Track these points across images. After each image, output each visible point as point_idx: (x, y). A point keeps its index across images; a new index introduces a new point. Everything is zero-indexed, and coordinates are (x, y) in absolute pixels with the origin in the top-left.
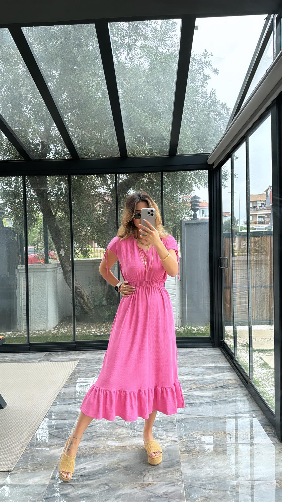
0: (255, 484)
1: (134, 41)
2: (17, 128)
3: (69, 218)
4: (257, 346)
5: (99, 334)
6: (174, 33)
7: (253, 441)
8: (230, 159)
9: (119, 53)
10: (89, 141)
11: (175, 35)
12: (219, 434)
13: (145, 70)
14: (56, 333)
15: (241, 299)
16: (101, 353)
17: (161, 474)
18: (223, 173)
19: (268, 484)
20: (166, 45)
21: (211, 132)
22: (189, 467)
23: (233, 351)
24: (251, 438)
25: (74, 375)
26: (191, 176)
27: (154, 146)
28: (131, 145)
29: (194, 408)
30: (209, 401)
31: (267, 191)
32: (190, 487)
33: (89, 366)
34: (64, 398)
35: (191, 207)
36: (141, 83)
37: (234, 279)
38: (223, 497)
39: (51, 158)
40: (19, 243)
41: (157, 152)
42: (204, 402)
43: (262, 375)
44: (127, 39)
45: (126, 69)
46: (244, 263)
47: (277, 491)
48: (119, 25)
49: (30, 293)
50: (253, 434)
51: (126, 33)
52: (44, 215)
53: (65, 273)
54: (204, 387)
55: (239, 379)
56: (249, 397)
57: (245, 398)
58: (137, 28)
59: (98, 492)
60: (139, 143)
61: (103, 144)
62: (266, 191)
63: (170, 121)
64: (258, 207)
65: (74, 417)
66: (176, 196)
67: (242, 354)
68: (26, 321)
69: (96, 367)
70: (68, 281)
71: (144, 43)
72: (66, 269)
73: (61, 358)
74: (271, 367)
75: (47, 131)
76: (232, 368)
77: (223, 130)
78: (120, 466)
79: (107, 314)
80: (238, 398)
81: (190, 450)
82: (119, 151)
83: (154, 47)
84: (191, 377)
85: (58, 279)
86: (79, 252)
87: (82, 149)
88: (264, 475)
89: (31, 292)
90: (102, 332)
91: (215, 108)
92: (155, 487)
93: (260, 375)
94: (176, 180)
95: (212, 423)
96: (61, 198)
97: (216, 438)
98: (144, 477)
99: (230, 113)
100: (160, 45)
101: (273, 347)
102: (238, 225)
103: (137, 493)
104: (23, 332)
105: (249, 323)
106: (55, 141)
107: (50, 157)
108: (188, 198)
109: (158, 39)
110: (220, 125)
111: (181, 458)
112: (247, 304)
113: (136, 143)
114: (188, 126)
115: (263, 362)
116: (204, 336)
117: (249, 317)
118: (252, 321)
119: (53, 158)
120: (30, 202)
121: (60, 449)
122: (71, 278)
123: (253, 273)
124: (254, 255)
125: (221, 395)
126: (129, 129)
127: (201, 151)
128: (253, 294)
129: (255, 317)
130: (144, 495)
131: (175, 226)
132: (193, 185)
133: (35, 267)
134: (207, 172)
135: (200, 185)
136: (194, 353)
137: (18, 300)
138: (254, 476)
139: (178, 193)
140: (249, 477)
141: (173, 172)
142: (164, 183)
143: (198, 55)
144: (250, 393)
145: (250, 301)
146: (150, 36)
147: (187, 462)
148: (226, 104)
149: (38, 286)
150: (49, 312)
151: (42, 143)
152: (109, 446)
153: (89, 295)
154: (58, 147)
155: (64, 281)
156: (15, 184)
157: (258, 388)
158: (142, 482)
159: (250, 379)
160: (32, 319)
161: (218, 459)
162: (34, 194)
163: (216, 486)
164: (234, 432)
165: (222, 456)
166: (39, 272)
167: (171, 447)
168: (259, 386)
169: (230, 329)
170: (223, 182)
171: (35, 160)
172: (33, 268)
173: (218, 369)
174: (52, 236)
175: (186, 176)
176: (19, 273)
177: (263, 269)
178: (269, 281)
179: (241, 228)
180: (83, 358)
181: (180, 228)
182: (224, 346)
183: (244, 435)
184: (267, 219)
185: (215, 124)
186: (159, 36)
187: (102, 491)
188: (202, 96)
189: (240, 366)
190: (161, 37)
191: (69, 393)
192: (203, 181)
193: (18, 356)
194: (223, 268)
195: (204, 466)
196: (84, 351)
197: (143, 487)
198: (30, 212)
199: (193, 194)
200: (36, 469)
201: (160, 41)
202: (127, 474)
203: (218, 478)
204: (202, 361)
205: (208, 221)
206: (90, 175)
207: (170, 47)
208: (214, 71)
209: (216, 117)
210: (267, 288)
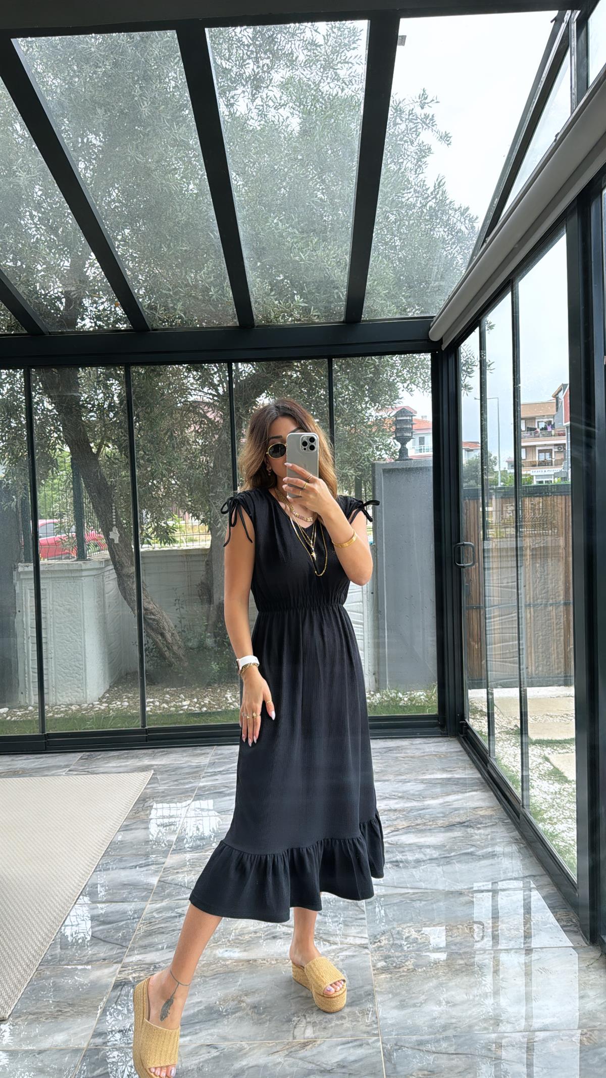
0: (536, 1039)
1: (265, 69)
2: (11, 264)
3: (128, 460)
4: (538, 733)
5: (197, 710)
6: (353, 53)
7: (530, 943)
8: (477, 330)
9: (233, 97)
10: (169, 290)
11: (356, 57)
12: (458, 929)
13: (291, 134)
14: (104, 710)
15: (504, 631)
16: (203, 752)
17: (332, 1020)
18: (463, 360)
19: (563, 1038)
20: (337, 78)
21: (435, 269)
22: (393, 1004)
23: (486, 745)
24: (525, 937)
25: (143, 803)
26: (393, 366)
27: (312, 300)
28: (263, 300)
29: (404, 871)
30: (435, 856)
31: (557, 394)
32: (395, 1047)
33: (176, 783)
34: (121, 853)
35: (396, 432)
36: (282, 163)
37: (487, 588)
38: (466, 1069)
39: (86, 328)
40: (20, 515)
41: (319, 313)
42: (425, 858)
43: (548, 797)
44: (251, 66)
45: (248, 132)
46: (509, 554)
47: (582, 1055)
48: (233, 34)
49: (46, 625)
50: (530, 928)
51: (248, 51)
52: (72, 453)
53: (121, 578)
54: (424, 824)
55: (500, 807)
56: (522, 845)
57: (514, 848)
58: (272, 40)
59: (195, 1065)
60: (280, 294)
61: (200, 297)
62: (556, 396)
63: (347, 245)
64: (538, 430)
65: (144, 896)
66: (363, 409)
67: (505, 749)
68: (37, 684)
69: (191, 785)
70: (128, 597)
71: (288, 74)
72: (125, 571)
73: (115, 765)
74: (569, 779)
75: (77, 268)
76: (484, 781)
77: (462, 264)
78: (243, 1005)
79: (215, 666)
80: (498, 849)
81: (394, 965)
82: (235, 312)
83: (310, 83)
84: (397, 803)
85: (106, 590)
86: (153, 533)
87: (156, 309)
88: (555, 1019)
89: (49, 622)
90: (204, 706)
91: (445, 218)
92: (319, 1049)
93: (545, 796)
94: (362, 375)
95: (441, 904)
96: (111, 415)
97: (450, 939)
98: (295, 1027)
99: (476, 229)
100: (325, 78)
101: (573, 735)
102: (496, 468)
103: (279, 1063)
104: (30, 708)
105: (520, 682)
106: (94, 291)
107: (84, 325)
108: (388, 414)
109: (319, 66)
110: (456, 254)
111: (375, 983)
112: (517, 642)
113: (274, 295)
114: (386, 257)
115: (552, 767)
116: (423, 712)
117: (520, 670)
118: (527, 678)
119: (91, 329)
120: (42, 426)
121: (111, 969)
122: (135, 591)
123: (528, 575)
124: (530, 537)
125: (461, 841)
126: (259, 264)
127: (414, 312)
128: (529, 621)
129: (532, 669)
130: (295, 1069)
131: (361, 476)
132: (400, 385)
133: (56, 568)
134: (428, 356)
135: (413, 387)
136: (404, 751)
137: (19, 640)
138: (534, 1020)
139: (366, 403)
140: (523, 1023)
141: (355, 359)
142: (334, 381)
143: (407, 102)
144: (523, 836)
145: (523, 635)
146: (302, 58)
147: (389, 993)
148: (467, 209)
149: (62, 609)
150: (88, 664)
151: (67, 295)
152: (219, 960)
153: (176, 626)
154: (102, 303)
155: (121, 597)
156: (8, 386)
157: (541, 826)
158: (291, 1039)
159: (523, 806)
160: (50, 681)
161: (456, 985)
162: (50, 407)
163: (451, 1046)
164: (491, 925)
165: (465, 979)
166: (65, 577)
167: (354, 960)
168: (543, 820)
169: (479, 696)
170: (463, 378)
171: (50, 333)
172: (52, 569)
173: (455, 784)
174: (92, 498)
175: (383, 366)
176: (22, 579)
177: (550, 566)
178: (562, 593)
179: (501, 475)
180: (163, 765)
181: (371, 479)
182: (467, 733)
183: (511, 929)
184: (557, 455)
185: (445, 253)
186: (321, 59)
187: (203, 1062)
188: (415, 190)
189: (501, 778)
190: (325, 60)
191: (131, 842)
192: (420, 377)
193: (20, 762)
194: (464, 567)
195: (426, 1000)
196: (165, 749)
197: (293, 1049)
198: (43, 447)
199: (398, 405)
200: (60, 1013)
201: (325, 70)
202: (259, 1023)
203: (456, 1027)
204: (420, 768)
205: (431, 464)
206: (175, 364)
207: (346, 84)
208: (441, 137)
209: (448, 236)
210: (559, 606)
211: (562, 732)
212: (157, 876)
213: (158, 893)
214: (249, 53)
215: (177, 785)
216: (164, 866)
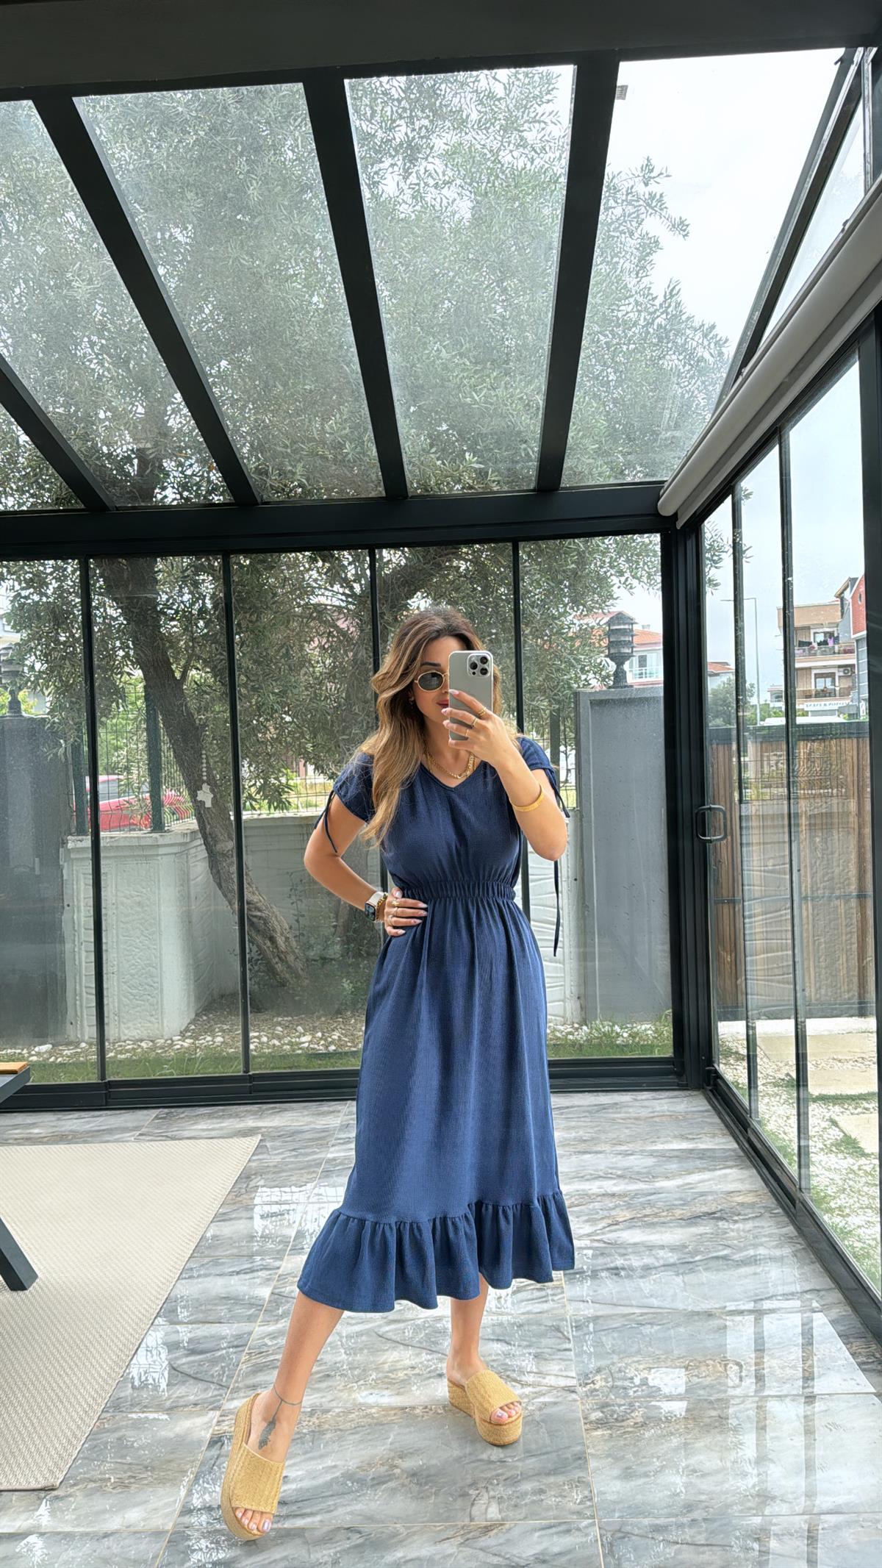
0: (823, 1525)
1: (423, 133)
2: (61, 410)
3: (225, 689)
4: (822, 1086)
5: (321, 1049)
6: (547, 108)
7: (813, 1387)
8: (729, 499)
9: (377, 173)
10: (286, 447)
11: (550, 114)
12: (708, 1365)
13: (459, 222)
14: (187, 1049)
15: (769, 936)
16: (331, 1109)
17: (525, 1494)
18: (707, 544)
19: (864, 1524)
20: (523, 144)
21: (667, 415)
22: (616, 1472)
23: (746, 1102)
24: (805, 1379)
25: (246, 1182)
26: (604, 553)
27: (489, 460)
28: (419, 460)
29: (626, 1282)
30: (672, 1261)
31: (842, 593)
32: (620, 1535)
33: (294, 1153)
34: (217, 1253)
35: (608, 647)
36: (446, 265)
37: (745, 872)
39: (168, 501)
40: (71, 768)
41: (499, 478)
42: (657, 1264)
43: (837, 1177)
44: (403, 129)
45: (399, 221)
46: (778, 823)
48: (378, 85)
49: (107, 924)
50: (812, 1366)
51: (399, 107)
52: (146, 677)
53: (214, 858)
54: (656, 1215)
55: (766, 1190)
56: (799, 1246)
57: (787, 1251)
58: (433, 93)
59: (329, 1556)
60: (443, 453)
61: (330, 456)
62: (840, 596)
63: (540, 381)
64: (815, 645)
65: (250, 1315)
66: (561, 615)
67: (772, 1109)
68: (94, 1010)
69: (315, 1157)
70: (223, 884)
71: (455, 139)
72: (219, 847)
73: (205, 1127)
74: (866, 1151)
75: (156, 417)
76: (742, 1154)
77: (705, 406)
78: (397, 1471)
79: (347, 985)
80: (763, 1252)
81: (615, 1416)
82: (381, 478)
83: (485, 151)
84: (614, 1185)
85: (192, 877)
86: (258, 793)
87: (266, 473)
88: (852, 1497)
89: (110, 921)
90: (331, 1043)
91: (679, 341)
92: (509, 1536)
93: (832, 1175)
94: (561, 566)
95: (682, 1330)
96: (202, 624)
97: (695, 1379)
98: (472, 1505)
99: (726, 357)
100: (506, 144)
101: (874, 1087)
102: (755, 701)
103: (451, 1555)
104: (83, 1045)
105: (796, 1010)
106: (181, 449)
107: (166, 497)
108: (596, 621)
109: (498, 128)
110: (696, 392)
111: (587, 1442)
112: (790, 952)
113: (435, 453)
114: (595, 396)
115: (842, 1135)
116: (651, 1054)
117: (795, 993)
118: (805, 1004)
119: (175, 503)
120: (103, 640)
121: (205, 1419)
122: (235, 877)
123: (802, 854)
124: (805, 798)
125: (710, 1240)
126: (412, 409)
127: (635, 476)
128: (805, 921)
129: (811, 992)
130: (474, 1564)
131: (559, 710)
132: (615, 580)
133: (122, 843)
134: (656, 538)
135: (635, 582)
136: (623, 1110)
137: (68, 946)
138: (820, 1498)
139: (565, 606)
140: (802, 1503)
141: (551, 542)
142: (521, 574)
143: (623, 176)
144: (802, 1234)
145: (799, 943)
146: (474, 116)
147: (608, 1456)
148: (713, 327)
149: (129, 902)
150: (165, 981)
151: (141, 454)
152: (360, 1407)
153: (291, 928)
154: (191, 465)
155: (213, 886)
156: (55, 584)
157: (826, 1219)
158: (467, 1521)
159: (800, 1189)
160: (112, 1006)
161: (706, 1446)
162: (114, 614)
163: (700, 1533)
164: (754, 1360)
165: (717, 1438)
166: (134, 856)
167: (556, 1409)
168: (830, 1210)
169: (734, 1031)
171: (117, 509)
172: (115, 844)
173: (700, 1158)
174: (174, 743)
175: (590, 553)
176: (73, 860)
177: (836, 841)
178: (854, 880)
179: (761, 710)
180: (276, 1128)
181: (572, 715)
182: (716, 1085)
183: (785, 1367)
184: (844, 680)
185: (680, 390)
186: (501, 116)
187: (340, 1552)
188: (637, 302)
189: (769, 1149)
190: (506, 119)
191: (231, 1238)
192: (643, 569)
193: (70, 1123)
194: (710, 841)
195: (663, 1467)
196: (278, 1105)
197: (470, 1536)
198: (105, 671)
199: (613, 609)
200: (132, 1480)
201: (505, 131)
202: (421, 1497)
203: (707, 1507)
204: (648, 1134)
205: (661, 693)
206: (291, 552)
207: (536, 152)
208: (674, 226)
209: (684, 366)
210: (849, 900)
211: (856, 1083)
212: (268, 1285)
213: (271, 1311)
214: (400, 111)
215: (296, 1156)
216: (280, 1272)
